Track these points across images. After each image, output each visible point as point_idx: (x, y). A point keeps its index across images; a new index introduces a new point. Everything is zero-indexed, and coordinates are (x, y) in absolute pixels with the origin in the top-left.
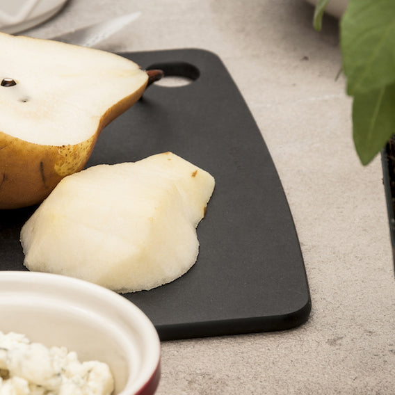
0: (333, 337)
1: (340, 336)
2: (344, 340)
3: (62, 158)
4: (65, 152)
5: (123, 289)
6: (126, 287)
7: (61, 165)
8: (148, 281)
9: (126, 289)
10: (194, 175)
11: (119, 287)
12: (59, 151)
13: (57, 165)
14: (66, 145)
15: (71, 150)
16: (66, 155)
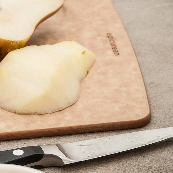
3: (12, 46)
4: (14, 43)
5: (35, 113)
10: (83, 53)
12: (12, 43)
14: (16, 40)
15: (18, 43)
16: (15, 45)
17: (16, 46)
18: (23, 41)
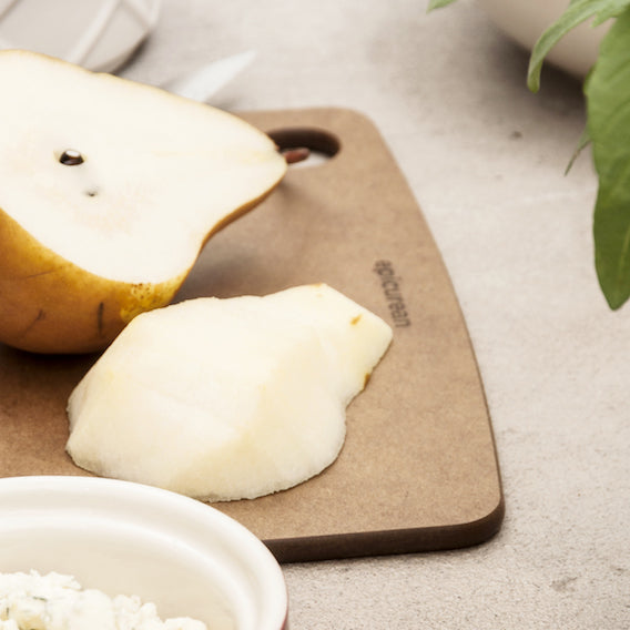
0: (561, 578)
1: (573, 576)
2: (579, 582)
3: (135, 300)
4: (141, 292)
5: (211, 496)
6: (216, 492)
7: (132, 310)
8: (253, 484)
9: (216, 496)
10: (355, 321)
11: (205, 492)
12: (133, 290)
13: (126, 309)
14: (145, 282)
15: (152, 290)
16: (142, 297)
17: (145, 299)
18: (165, 286)
